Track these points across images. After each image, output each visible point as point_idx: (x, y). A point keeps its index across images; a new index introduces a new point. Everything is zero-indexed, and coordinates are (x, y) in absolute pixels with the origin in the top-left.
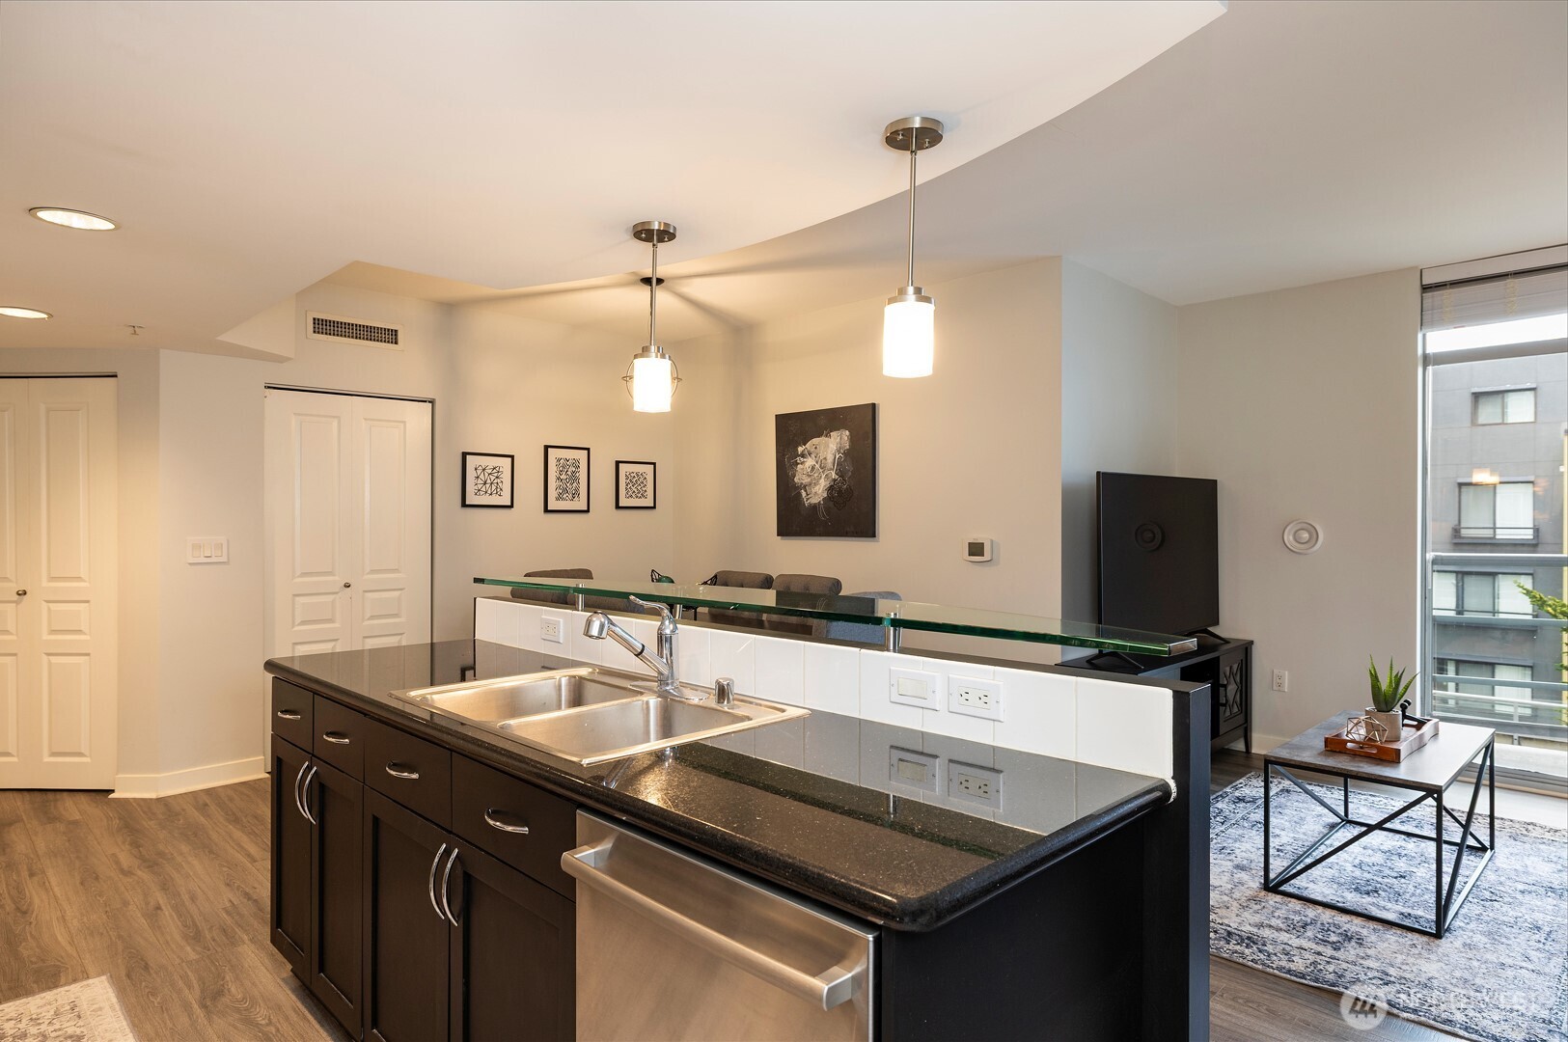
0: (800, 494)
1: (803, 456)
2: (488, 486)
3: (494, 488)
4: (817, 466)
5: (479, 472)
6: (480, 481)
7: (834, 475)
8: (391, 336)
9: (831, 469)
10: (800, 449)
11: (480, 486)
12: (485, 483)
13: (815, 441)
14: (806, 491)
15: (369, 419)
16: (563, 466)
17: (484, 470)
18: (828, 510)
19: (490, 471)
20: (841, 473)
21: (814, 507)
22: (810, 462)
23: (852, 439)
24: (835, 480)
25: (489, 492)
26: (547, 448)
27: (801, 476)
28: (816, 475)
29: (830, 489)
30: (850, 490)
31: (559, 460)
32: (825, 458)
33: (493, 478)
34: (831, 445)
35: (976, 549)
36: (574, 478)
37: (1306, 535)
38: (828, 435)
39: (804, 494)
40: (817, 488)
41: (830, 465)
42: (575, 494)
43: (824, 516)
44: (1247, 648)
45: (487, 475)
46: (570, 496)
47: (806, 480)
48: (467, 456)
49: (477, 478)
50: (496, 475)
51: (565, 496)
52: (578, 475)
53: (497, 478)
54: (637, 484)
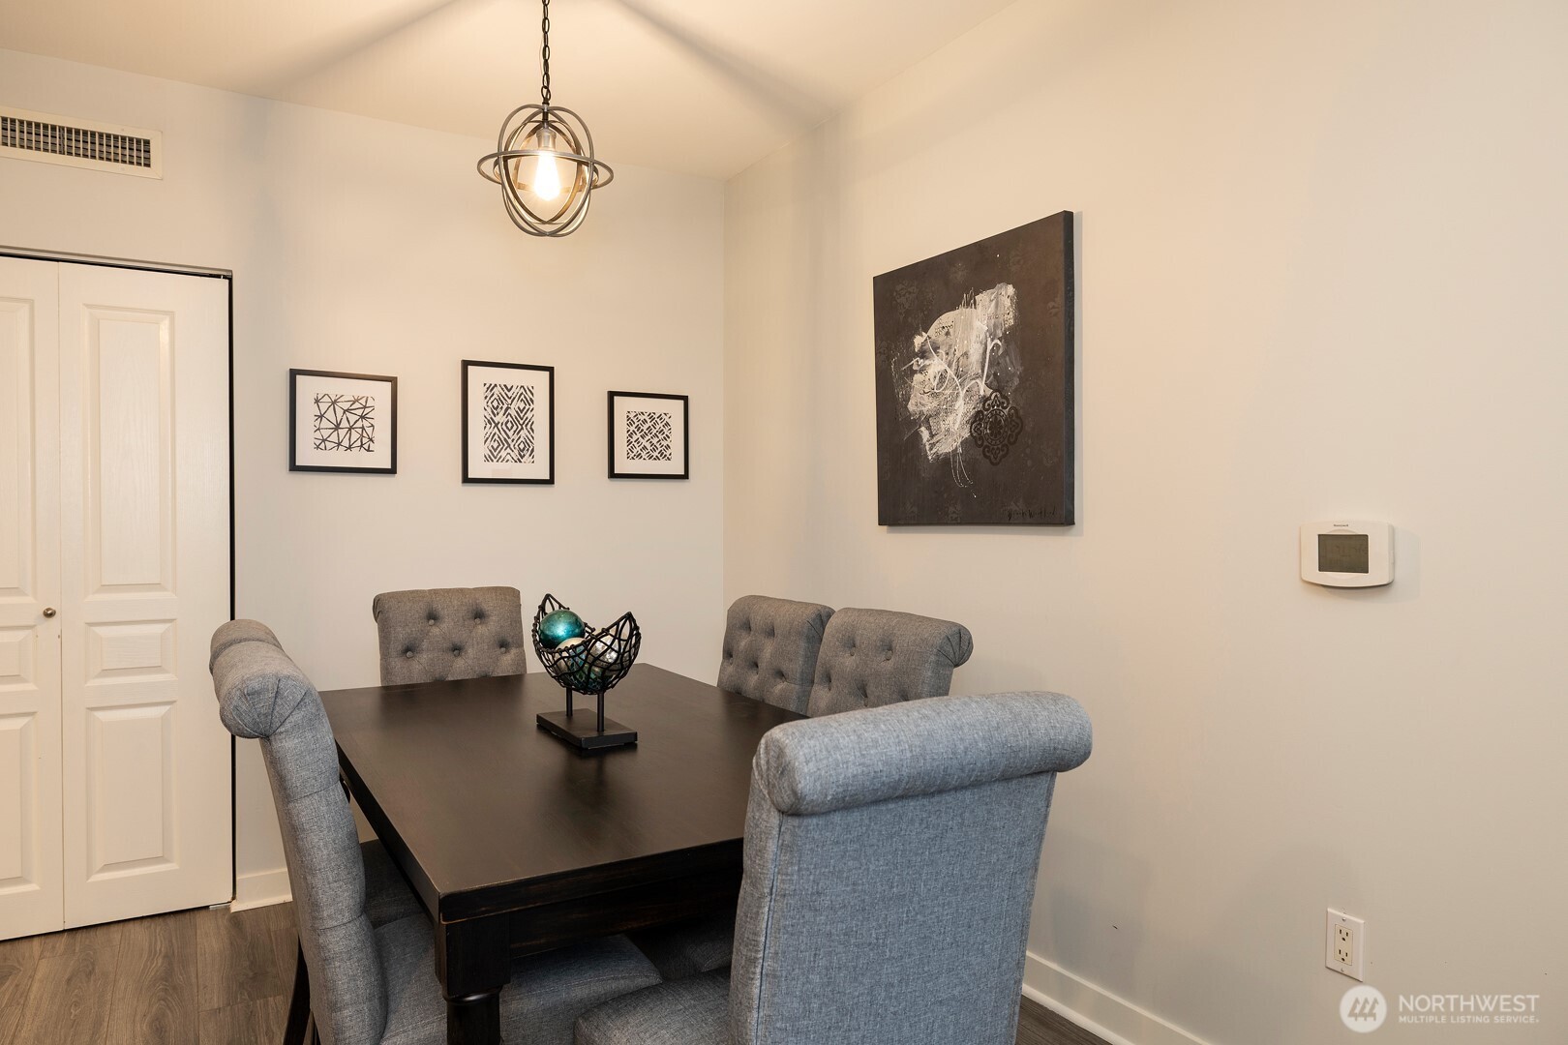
0: (917, 436)
1: (923, 354)
2: (342, 432)
3: (355, 436)
4: (951, 373)
5: (323, 407)
6: (325, 423)
7: (983, 389)
8: (136, 151)
9: (979, 377)
10: (918, 341)
11: (326, 433)
12: (337, 427)
13: (947, 318)
14: (929, 428)
15: (95, 306)
16: (499, 399)
17: (334, 403)
18: (971, 465)
19: (346, 406)
20: (997, 383)
21: (945, 461)
22: (936, 365)
23: (1021, 304)
24: (985, 399)
25: (346, 443)
26: (465, 364)
27: (919, 402)
28: (948, 392)
29: (977, 419)
30: (1016, 421)
31: (491, 388)
32: (966, 354)
33: (353, 418)
34: (977, 324)
36: (522, 421)
38: (971, 303)
39: (925, 434)
40: (951, 418)
41: (975, 368)
42: (525, 450)
43: (965, 482)
45: (340, 413)
46: (515, 454)
47: (929, 405)
48: (299, 378)
49: (321, 416)
50: (359, 412)
51: (503, 453)
52: (529, 415)
53: (362, 417)
54: (649, 431)
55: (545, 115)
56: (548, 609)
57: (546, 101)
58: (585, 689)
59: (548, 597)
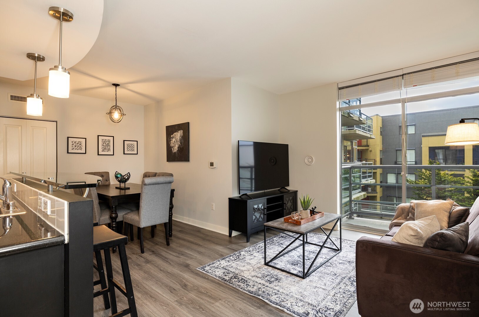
0: (172, 149)
1: (172, 138)
2: (77, 147)
3: (79, 148)
4: (176, 141)
6: (74, 146)
7: (179, 144)
9: (179, 142)
10: (172, 136)
11: (74, 147)
12: (76, 146)
13: (175, 133)
15: (33, 127)
16: (104, 142)
17: (75, 142)
18: (178, 154)
20: (181, 143)
21: (175, 153)
22: (174, 140)
23: (183, 133)
24: (179, 145)
25: (77, 149)
26: (98, 136)
27: (172, 145)
28: (175, 143)
29: (179, 147)
30: (183, 148)
31: (103, 140)
32: (177, 139)
33: (78, 145)
34: (179, 135)
35: (212, 164)
36: (108, 145)
37: (310, 160)
38: (178, 132)
40: (176, 147)
41: (178, 141)
42: (109, 150)
43: (177, 156)
44: (295, 193)
45: (76, 144)
46: (107, 151)
47: (173, 145)
48: (69, 138)
49: (73, 144)
50: (80, 144)
51: (105, 150)
52: (109, 144)
53: (80, 145)
54: (131, 147)
55: (116, 107)
56: (117, 173)
57: (116, 105)
58: (123, 182)
59: (116, 172)
